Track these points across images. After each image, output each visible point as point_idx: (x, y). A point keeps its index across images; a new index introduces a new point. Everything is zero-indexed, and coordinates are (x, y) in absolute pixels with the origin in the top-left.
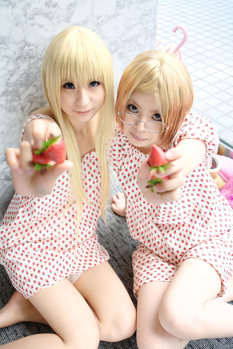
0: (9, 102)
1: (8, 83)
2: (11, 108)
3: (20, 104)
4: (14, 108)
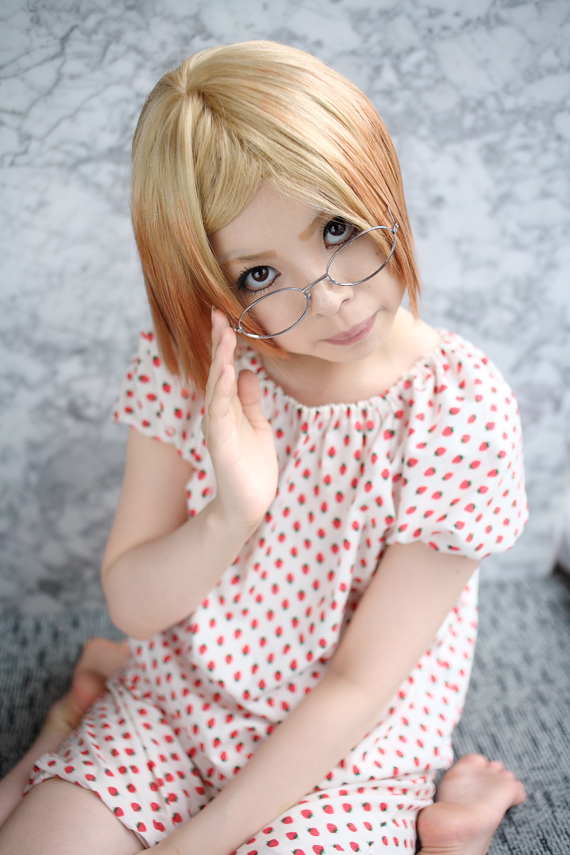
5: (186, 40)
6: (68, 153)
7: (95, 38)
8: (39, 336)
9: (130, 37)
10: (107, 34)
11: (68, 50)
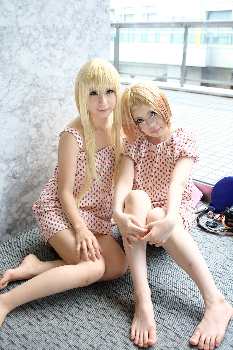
0: (22, 114)
1: (23, 101)
2: (23, 119)
3: (29, 117)
4: (25, 119)
5: (34, 79)
6: (11, 109)
7: (16, 81)
9: (23, 80)
10: (18, 80)
11: (11, 84)
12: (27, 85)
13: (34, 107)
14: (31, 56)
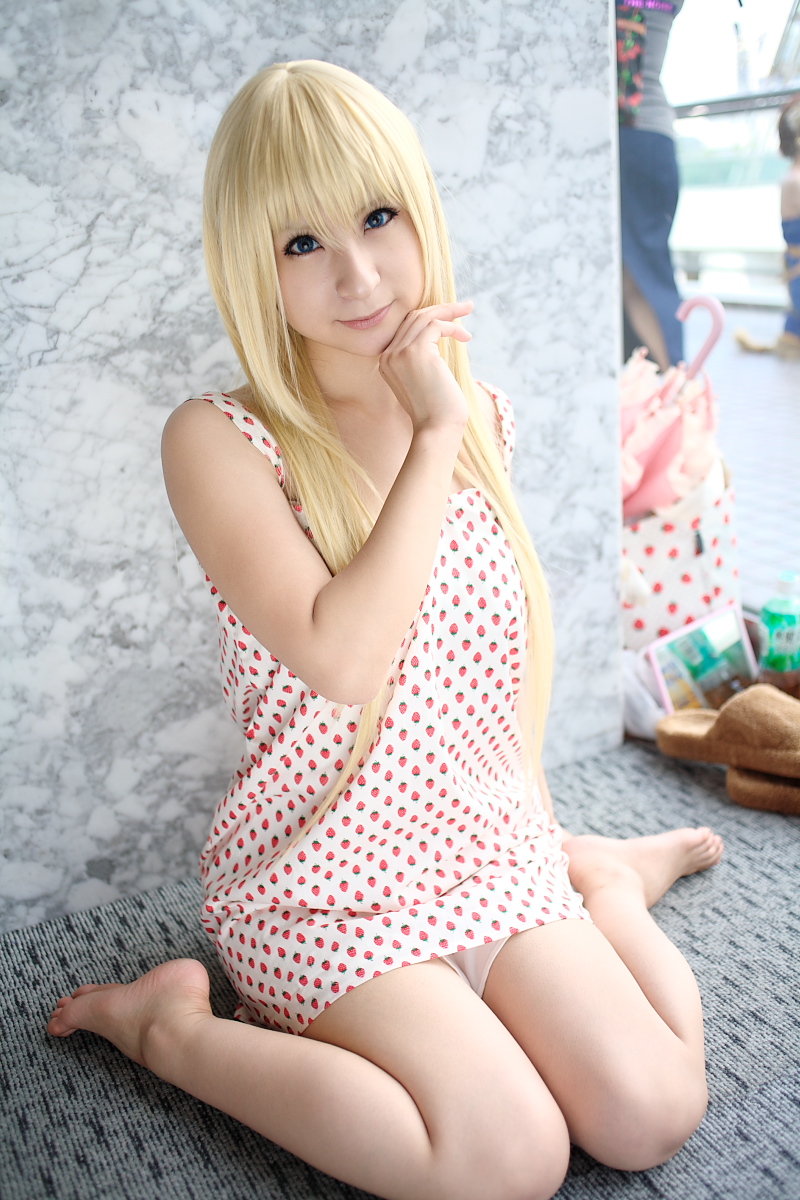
0: (154, 371)
1: (158, 313)
2: (160, 392)
3: (187, 386)
4: (167, 394)
6: (99, 345)
7: (120, 223)
8: (76, 554)
9: (156, 220)
10: (132, 218)
11: (95, 237)
12: (177, 246)
13: (213, 342)
14: (193, 117)
